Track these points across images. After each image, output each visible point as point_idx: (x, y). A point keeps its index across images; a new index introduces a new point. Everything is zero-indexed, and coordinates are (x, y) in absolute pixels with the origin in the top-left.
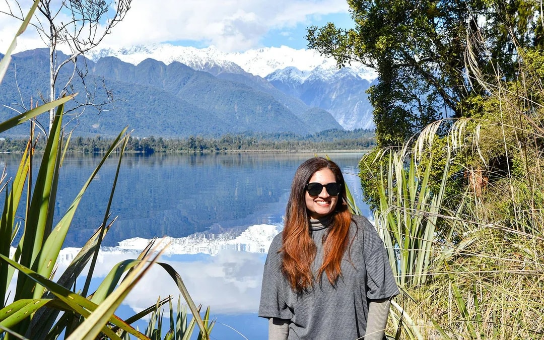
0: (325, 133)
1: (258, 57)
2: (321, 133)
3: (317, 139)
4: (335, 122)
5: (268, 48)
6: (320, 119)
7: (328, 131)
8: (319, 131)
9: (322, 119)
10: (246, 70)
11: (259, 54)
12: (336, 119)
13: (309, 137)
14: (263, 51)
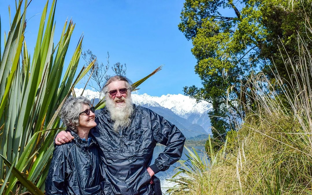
0: (199, 136)
1: (167, 99)
2: (197, 136)
3: (196, 139)
4: (204, 131)
5: (172, 95)
6: (197, 129)
7: (201, 135)
8: (196, 135)
9: (198, 129)
10: (161, 105)
11: (168, 97)
12: (205, 129)
13: (192, 138)
14: (170, 96)
